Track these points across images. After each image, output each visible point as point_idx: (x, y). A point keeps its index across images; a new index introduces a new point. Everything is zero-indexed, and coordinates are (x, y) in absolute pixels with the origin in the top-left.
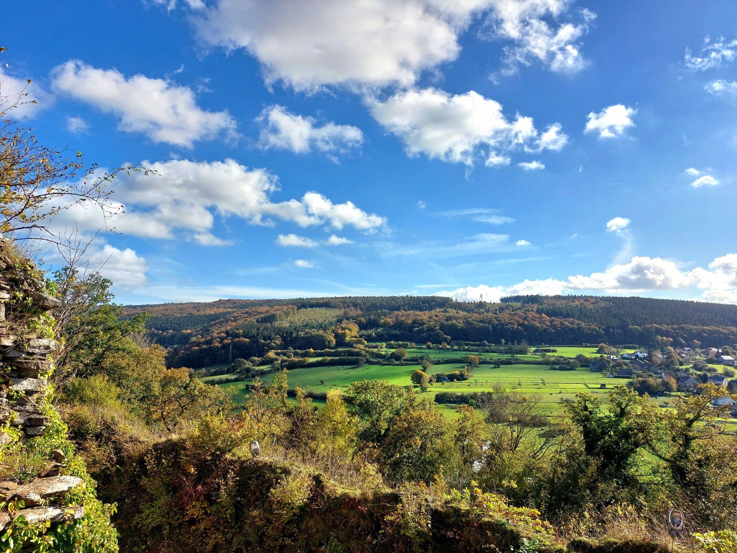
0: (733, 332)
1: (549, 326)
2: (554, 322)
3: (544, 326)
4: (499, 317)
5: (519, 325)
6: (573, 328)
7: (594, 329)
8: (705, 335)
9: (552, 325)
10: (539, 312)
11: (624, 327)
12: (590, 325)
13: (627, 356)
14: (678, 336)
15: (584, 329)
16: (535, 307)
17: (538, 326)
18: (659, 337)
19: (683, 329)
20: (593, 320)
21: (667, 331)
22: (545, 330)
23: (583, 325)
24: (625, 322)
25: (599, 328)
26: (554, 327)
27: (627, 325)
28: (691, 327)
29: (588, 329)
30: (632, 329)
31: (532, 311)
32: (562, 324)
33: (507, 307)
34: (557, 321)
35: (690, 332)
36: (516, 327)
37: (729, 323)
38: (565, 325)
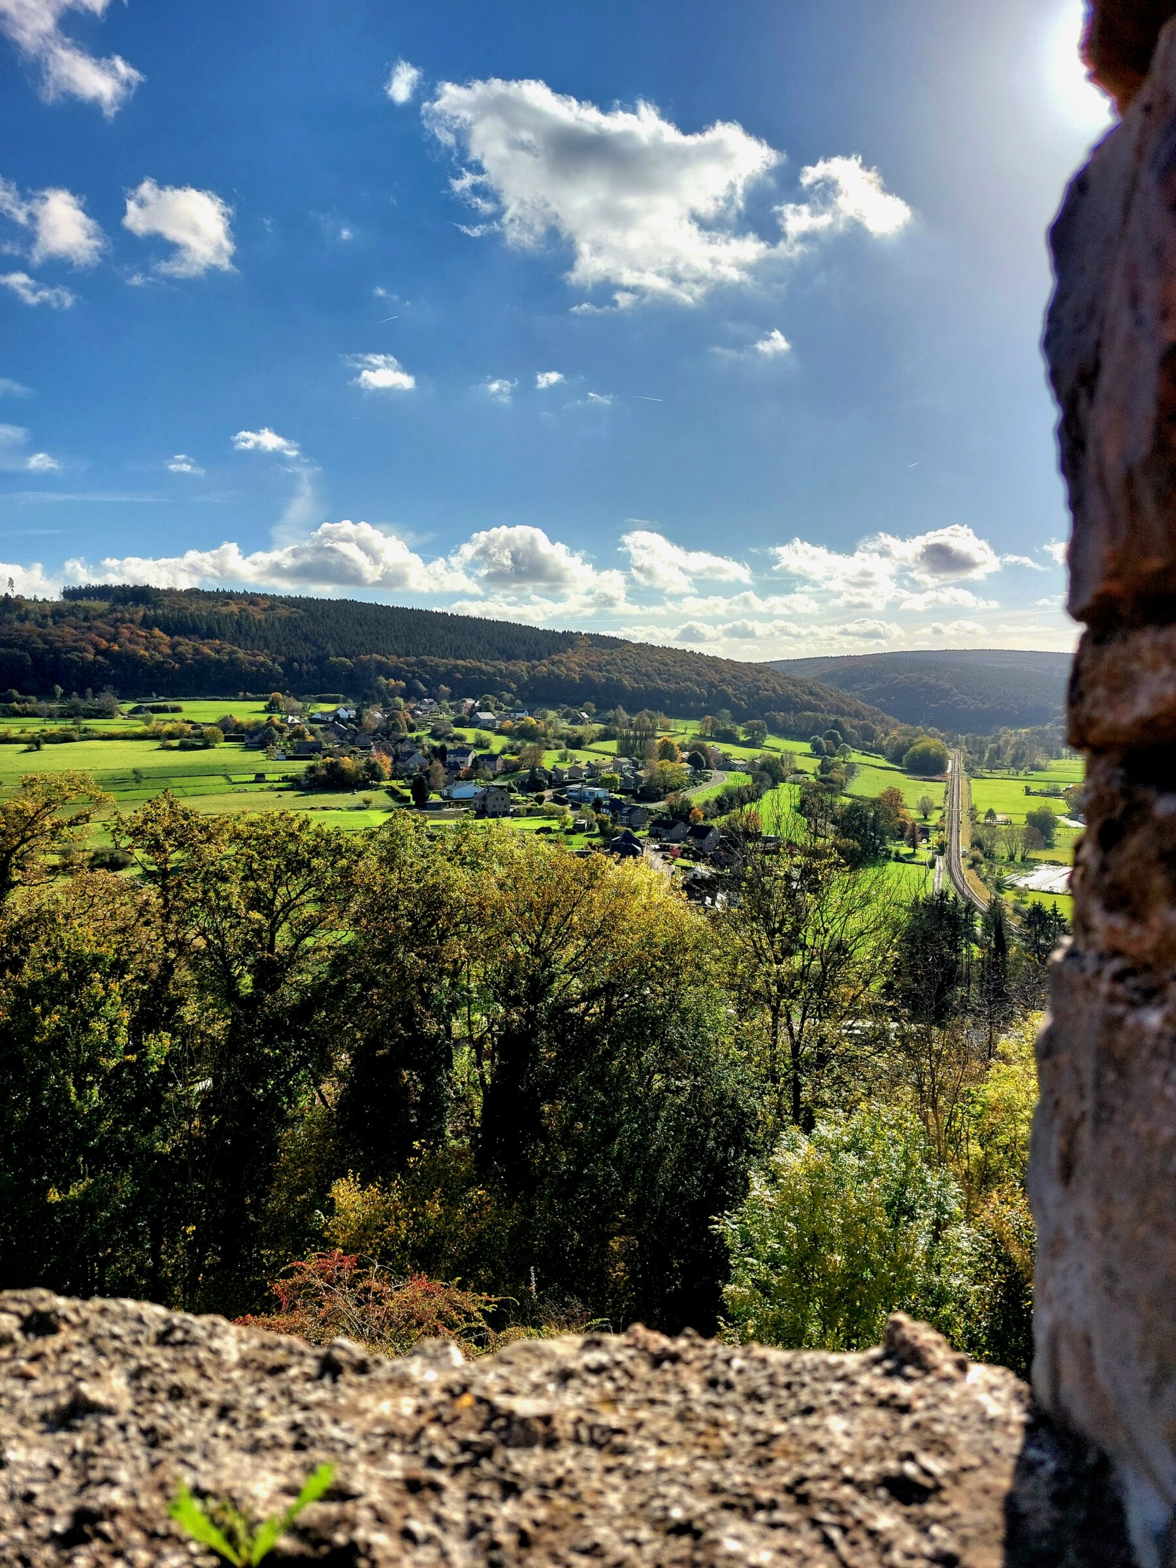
0: (500, 671)
1: (169, 656)
2: (180, 649)
3: (158, 657)
4: (50, 634)
5: (99, 652)
6: (219, 661)
7: (263, 664)
8: (459, 676)
9: (174, 654)
10: (146, 623)
11: (320, 661)
12: (254, 655)
13: (318, 716)
14: (414, 678)
15: (242, 663)
16: (141, 613)
17: (142, 656)
18: (382, 679)
19: (423, 664)
20: (262, 643)
21: (396, 667)
22: (159, 665)
23: (241, 654)
24: (323, 649)
25: (274, 661)
26: (180, 658)
27: (327, 657)
28: (437, 660)
29: (251, 664)
30: (335, 663)
31: (132, 621)
32: (196, 651)
33: (72, 612)
34: (187, 646)
35: (434, 670)
36: (90, 657)
37: (497, 655)
38: (202, 653)
